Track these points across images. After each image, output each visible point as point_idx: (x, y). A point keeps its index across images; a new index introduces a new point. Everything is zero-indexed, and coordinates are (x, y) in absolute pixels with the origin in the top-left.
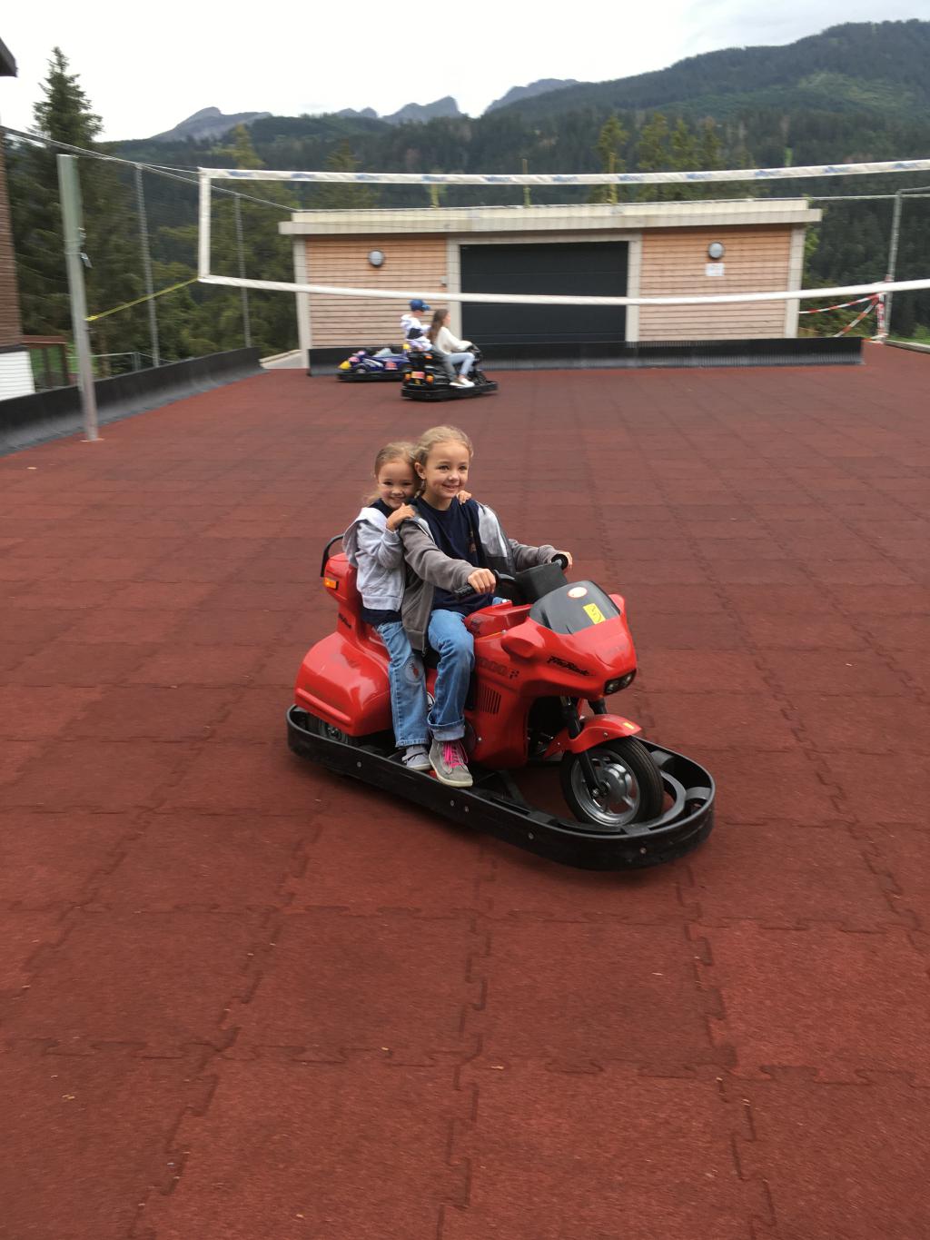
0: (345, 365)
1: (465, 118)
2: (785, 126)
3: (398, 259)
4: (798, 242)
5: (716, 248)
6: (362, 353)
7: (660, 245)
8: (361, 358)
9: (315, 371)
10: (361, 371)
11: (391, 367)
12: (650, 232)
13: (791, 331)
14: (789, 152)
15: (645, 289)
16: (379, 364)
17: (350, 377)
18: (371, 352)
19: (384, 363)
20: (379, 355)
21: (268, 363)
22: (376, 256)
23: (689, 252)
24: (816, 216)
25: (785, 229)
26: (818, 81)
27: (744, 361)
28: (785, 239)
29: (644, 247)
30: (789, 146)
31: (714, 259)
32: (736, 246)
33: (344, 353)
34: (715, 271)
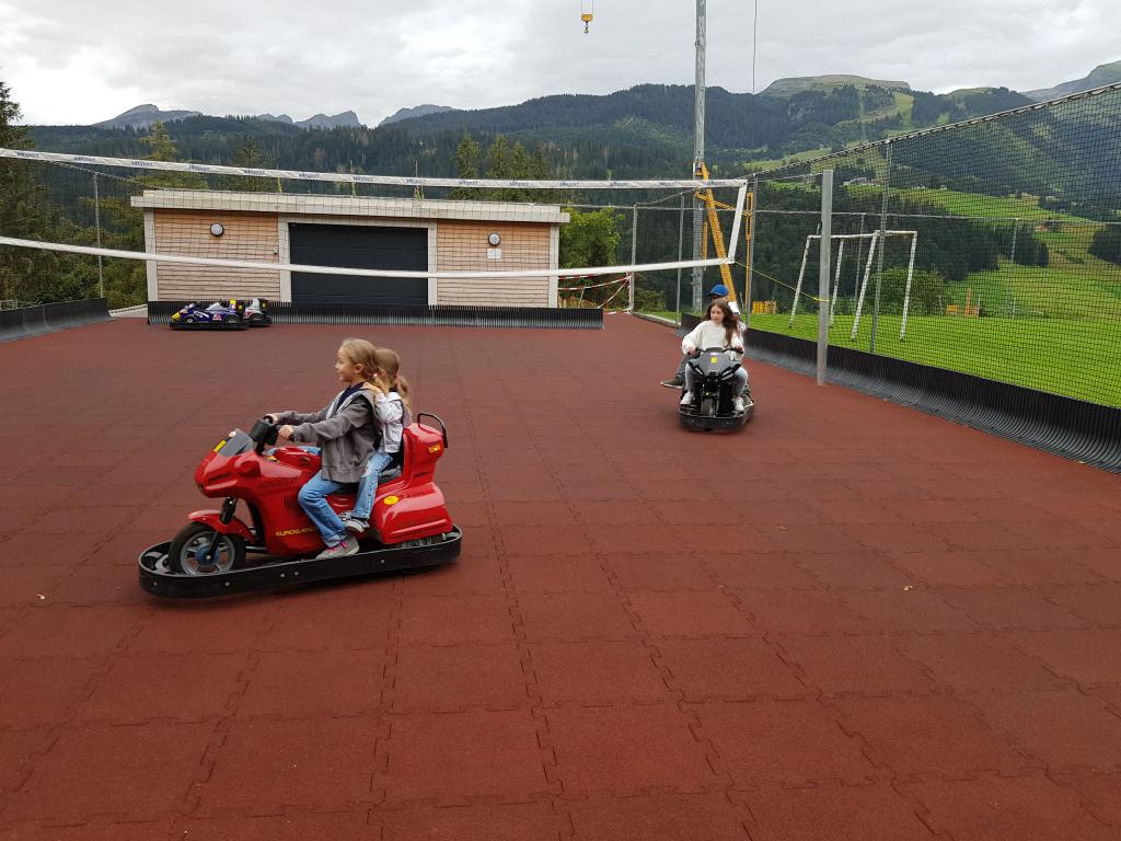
0: (177, 315)
1: (364, 128)
2: (606, 153)
3: (235, 229)
4: (555, 235)
5: (494, 238)
6: (191, 306)
7: (450, 232)
8: (190, 311)
9: (154, 320)
10: (190, 321)
11: (216, 318)
12: (441, 222)
13: (553, 302)
14: (610, 172)
15: (441, 266)
16: (207, 316)
17: (180, 326)
18: (202, 306)
19: (211, 316)
20: (211, 307)
21: (114, 314)
22: (217, 229)
23: (472, 240)
24: (565, 218)
25: (546, 226)
26: (628, 123)
27: (517, 323)
28: (545, 234)
30: (610, 168)
31: (495, 246)
32: (510, 237)
33: (177, 306)
34: (494, 254)
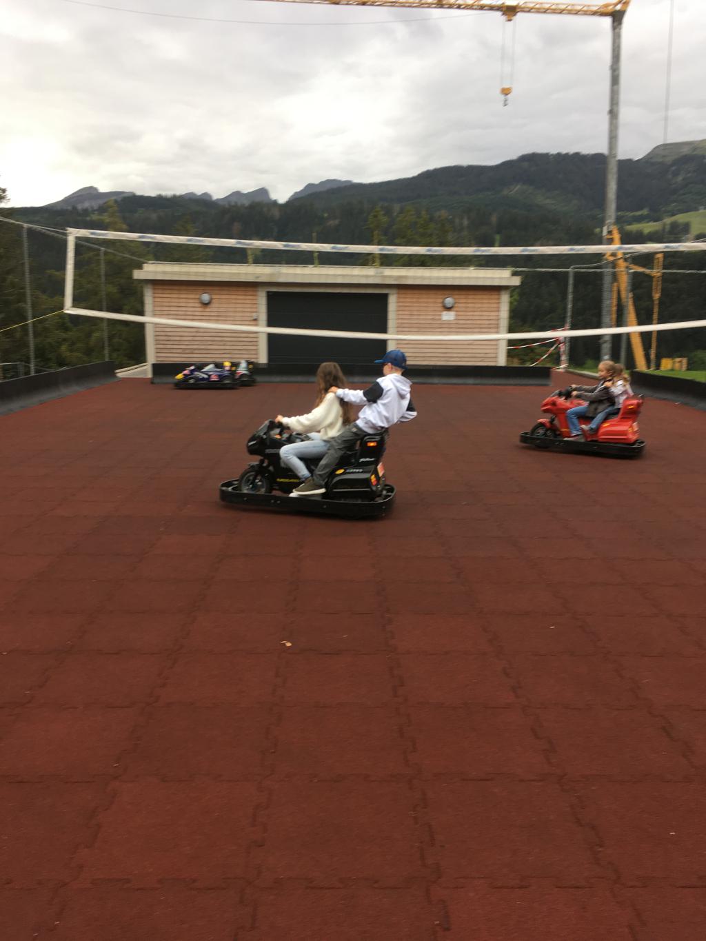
0: (180, 376)
1: (275, 203)
2: (494, 219)
3: (222, 301)
4: (505, 299)
5: (449, 301)
6: (192, 368)
7: (411, 299)
8: (192, 371)
9: (157, 380)
10: (192, 381)
11: (214, 378)
12: (403, 288)
13: (502, 361)
14: (498, 237)
15: (401, 329)
16: (206, 376)
17: (183, 385)
18: (200, 367)
19: (210, 376)
20: (206, 369)
21: (122, 373)
22: (206, 297)
23: (430, 303)
24: (516, 281)
25: (497, 289)
26: (516, 189)
27: (471, 381)
28: (496, 297)
29: (399, 298)
30: (498, 233)
31: (449, 309)
32: (463, 301)
33: (179, 367)
34: (448, 316)
